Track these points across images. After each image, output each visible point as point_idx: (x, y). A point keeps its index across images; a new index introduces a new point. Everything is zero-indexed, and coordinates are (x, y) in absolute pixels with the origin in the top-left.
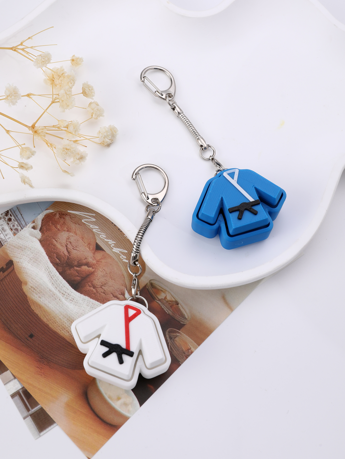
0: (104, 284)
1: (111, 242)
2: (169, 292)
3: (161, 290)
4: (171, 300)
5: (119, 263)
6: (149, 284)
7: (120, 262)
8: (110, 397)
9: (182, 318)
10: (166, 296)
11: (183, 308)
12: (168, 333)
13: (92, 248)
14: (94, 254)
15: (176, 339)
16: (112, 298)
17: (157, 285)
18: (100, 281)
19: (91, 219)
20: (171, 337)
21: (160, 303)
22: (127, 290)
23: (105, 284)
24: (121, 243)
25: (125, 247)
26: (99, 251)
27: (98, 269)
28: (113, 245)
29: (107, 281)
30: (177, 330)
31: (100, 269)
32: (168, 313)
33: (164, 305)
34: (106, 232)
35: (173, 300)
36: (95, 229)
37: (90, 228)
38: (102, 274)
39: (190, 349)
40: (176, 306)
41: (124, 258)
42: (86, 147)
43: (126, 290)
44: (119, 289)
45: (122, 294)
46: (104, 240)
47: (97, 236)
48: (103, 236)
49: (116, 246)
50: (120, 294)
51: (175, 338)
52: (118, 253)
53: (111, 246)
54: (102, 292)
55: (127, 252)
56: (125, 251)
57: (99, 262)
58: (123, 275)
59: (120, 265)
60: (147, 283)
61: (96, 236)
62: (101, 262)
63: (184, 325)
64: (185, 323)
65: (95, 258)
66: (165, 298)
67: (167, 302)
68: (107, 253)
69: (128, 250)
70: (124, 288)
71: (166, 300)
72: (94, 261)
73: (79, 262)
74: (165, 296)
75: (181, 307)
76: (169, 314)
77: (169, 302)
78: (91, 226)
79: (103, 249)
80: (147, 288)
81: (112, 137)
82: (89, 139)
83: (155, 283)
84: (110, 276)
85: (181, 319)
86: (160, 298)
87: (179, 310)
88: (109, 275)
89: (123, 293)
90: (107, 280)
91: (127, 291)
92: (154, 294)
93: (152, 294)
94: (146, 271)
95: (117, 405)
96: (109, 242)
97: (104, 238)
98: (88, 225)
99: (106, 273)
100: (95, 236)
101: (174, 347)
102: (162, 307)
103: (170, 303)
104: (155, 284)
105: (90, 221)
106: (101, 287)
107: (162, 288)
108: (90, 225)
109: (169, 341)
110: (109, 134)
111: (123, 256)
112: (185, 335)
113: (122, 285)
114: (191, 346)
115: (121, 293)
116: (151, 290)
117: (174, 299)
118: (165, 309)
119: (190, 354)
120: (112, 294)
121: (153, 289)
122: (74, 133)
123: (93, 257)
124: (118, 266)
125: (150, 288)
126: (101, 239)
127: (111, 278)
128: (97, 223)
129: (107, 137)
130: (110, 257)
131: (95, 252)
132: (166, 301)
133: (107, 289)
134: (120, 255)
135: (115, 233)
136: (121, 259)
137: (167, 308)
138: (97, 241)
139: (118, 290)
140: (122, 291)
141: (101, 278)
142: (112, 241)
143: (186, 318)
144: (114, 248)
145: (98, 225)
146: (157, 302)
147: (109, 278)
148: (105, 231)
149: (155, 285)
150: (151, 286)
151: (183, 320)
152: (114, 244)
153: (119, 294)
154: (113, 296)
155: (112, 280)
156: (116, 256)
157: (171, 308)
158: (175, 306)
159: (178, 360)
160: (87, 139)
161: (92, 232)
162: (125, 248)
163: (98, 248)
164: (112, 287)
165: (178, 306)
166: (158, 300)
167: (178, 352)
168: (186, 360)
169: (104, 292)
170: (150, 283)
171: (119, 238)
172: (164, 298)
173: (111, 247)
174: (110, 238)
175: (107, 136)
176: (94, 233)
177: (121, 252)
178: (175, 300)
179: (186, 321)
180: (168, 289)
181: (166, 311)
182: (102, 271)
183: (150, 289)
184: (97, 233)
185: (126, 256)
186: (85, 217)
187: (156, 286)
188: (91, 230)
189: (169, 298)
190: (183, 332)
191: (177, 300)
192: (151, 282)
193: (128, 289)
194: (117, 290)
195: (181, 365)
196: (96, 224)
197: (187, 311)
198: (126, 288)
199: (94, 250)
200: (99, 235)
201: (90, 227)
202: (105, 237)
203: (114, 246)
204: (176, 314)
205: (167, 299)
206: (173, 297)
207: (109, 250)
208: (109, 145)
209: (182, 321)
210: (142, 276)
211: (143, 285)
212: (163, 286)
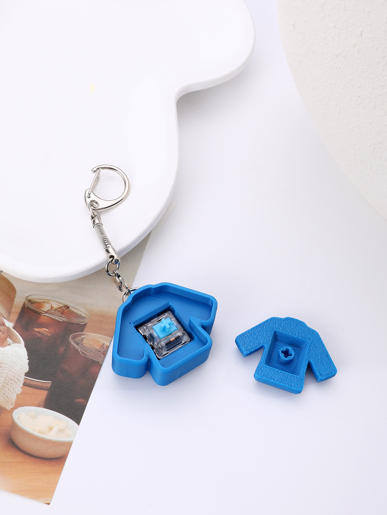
2: (52, 300)
3: (44, 302)
4: (59, 307)
6: (26, 302)
8: (40, 432)
9: (80, 319)
10: (52, 306)
11: (76, 309)
12: (71, 340)
15: (83, 342)
17: (36, 299)
20: (77, 343)
21: (48, 315)
22: (5, 318)
30: (80, 333)
32: (62, 321)
33: (53, 315)
35: (62, 305)
39: (104, 345)
40: (67, 310)
43: (3, 319)
45: (1, 325)
51: (82, 341)
60: (24, 302)
63: (86, 324)
64: (86, 322)
66: (52, 307)
67: (56, 310)
71: (54, 309)
74: (50, 306)
75: (73, 309)
76: (63, 321)
77: (58, 310)
80: (27, 307)
83: (32, 298)
85: (79, 320)
86: (46, 311)
87: (73, 312)
89: (2, 323)
91: (6, 319)
92: (38, 309)
93: (35, 310)
94: (17, 291)
95: (52, 436)
101: (85, 350)
102: (53, 317)
103: (60, 310)
104: (33, 299)
107: (44, 300)
109: (77, 348)
112: (91, 334)
114: (103, 342)
116: (32, 307)
117: (62, 304)
118: (57, 319)
119: (106, 349)
121: (34, 305)
125: (29, 305)
132: (53, 310)
137: (59, 316)
143: (84, 317)
146: (45, 316)
150: (30, 302)
151: (82, 320)
157: (63, 314)
158: (66, 311)
159: (96, 361)
165: (70, 309)
166: (45, 313)
167: (92, 354)
168: (105, 357)
170: (27, 300)
172: (50, 308)
178: (63, 305)
179: (85, 320)
180: (50, 298)
181: (59, 320)
183: (31, 306)
187: (36, 300)
189: (55, 306)
190: (87, 332)
191: (65, 304)
192: (27, 299)
193: (5, 317)
195: (102, 364)
197: (82, 309)
198: (3, 316)
204: (71, 318)
205: (53, 308)
206: (59, 303)
209: (81, 322)
210: (14, 298)
211: (21, 306)
212: (43, 297)
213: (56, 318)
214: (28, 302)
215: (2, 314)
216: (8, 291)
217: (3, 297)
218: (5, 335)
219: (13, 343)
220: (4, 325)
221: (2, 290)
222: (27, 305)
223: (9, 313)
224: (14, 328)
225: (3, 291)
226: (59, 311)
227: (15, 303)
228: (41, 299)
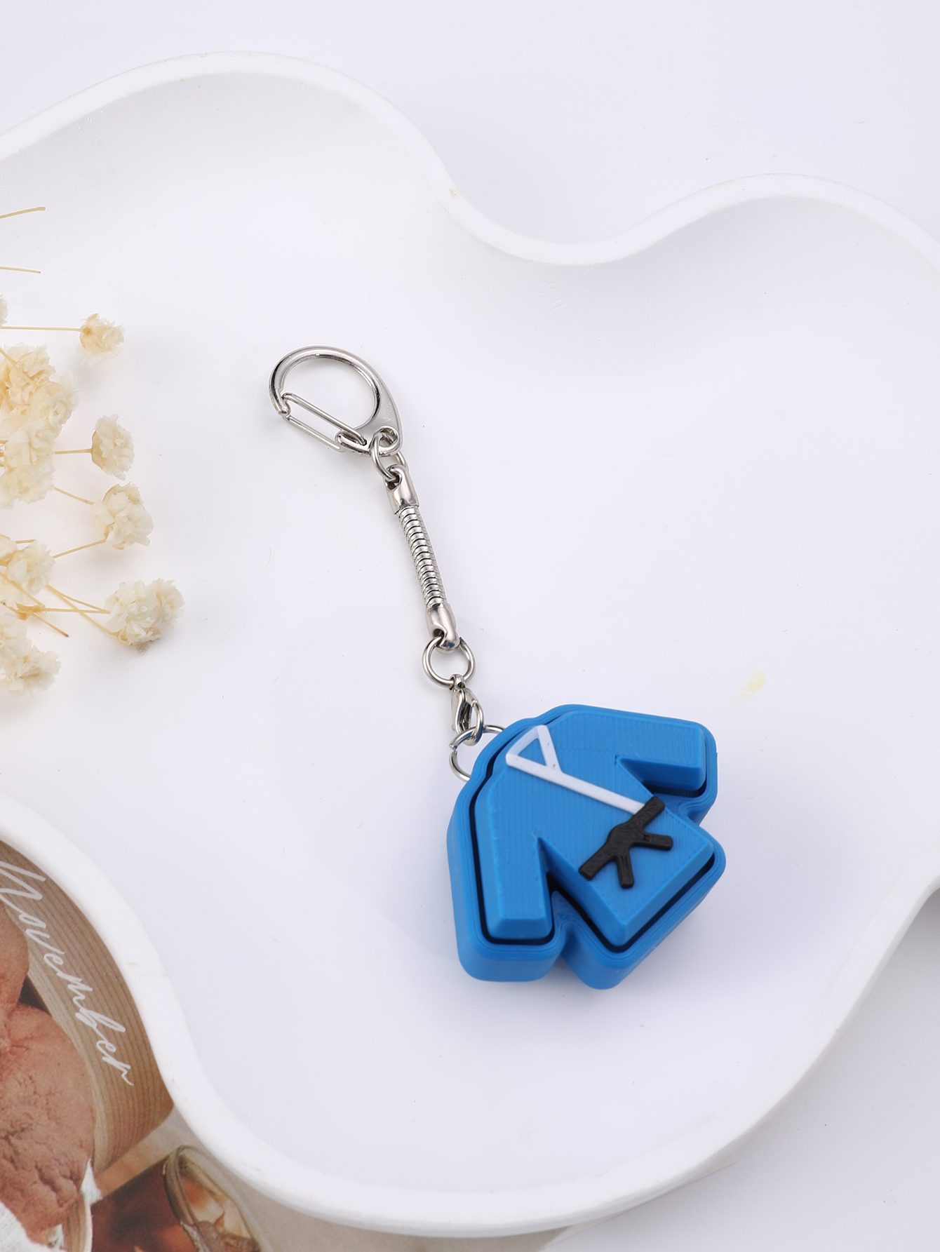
0: (18, 1128)
1: (77, 985)
2: (235, 1204)
3: (212, 1193)
4: (237, 1233)
5: (88, 1064)
6: (172, 1161)
7: (92, 1062)
10: (222, 1217)
13: (6, 995)
14: (10, 1015)
16: (35, 1183)
17: (199, 1168)
18: (8, 1116)
19: (28, 892)
21: (195, 1235)
22: (92, 1165)
23: (23, 1130)
24: (111, 995)
25: (119, 1014)
26: (30, 1009)
27: (11, 1071)
28: (82, 997)
29: (31, 1118)
31: (19, 1075)
33: (207, 1245)
34: (68, 948)
35: (245, 1234)
36: (34, 928)
37: (17, 923)
38: (21, 1094)
41: (107, 1051)
42: (67, 636)
43: (89, 1164)
44: (67, 1156)
45: (71, 1178)
46: (55, 972)
47: (33, 954)
48: (55, 958)
49: (92, 1003)
50: (64, 1177)
52: (93, 1030)
53: (75, 999)
54: (5, 1157)
55: (122, 1029)
56: (118, 1025)
57: (21, 1047)
58: (92, 1111)
59: (91, 1072)
60: (168, 1157)
61: (31, 956)
62: (27, 1049)
65: (9, 1031)
66: (219, 1221)
67: (223, 1236)
68: (55, 1023)
69: (127, 1024)
70: (84, 1155)
71: (221, 1230)
72: (3, 1042)
74: (218, 1214)
77: (228, 1240)
78: (21, 917)
79: (43, 1003)
80: (164, 1172)
81: (158, 620)
82: (82, 612)
83: (193, 1161)
84: (47, 1104)
86: (200, 1220)
88: (45, 1102)
89: (76, 1172)
90: (33, 1116)
91: (93, 1171)
92: (184, 1199)
93: (176, 1200)
96: (69, 983)
97: (58, 966)
98: (13, 911)
99: (35, 1093)
100: (28, 955)
103: (232, 1242)
104: (193, 1164)
105: (24, 898)
106: (6, 1138)
107: (216, 1185)
108: (20, 914)
110: (145, 609)
111: (105, 1042)
113: (81, 1146)
115: (68, 1174)
116: (176, 1185)
117: (249, 1231)
120: (40, 1170)
121: (182, 1181)
122: (24, 586)
123: (5, 1026)
124: (83, 1075)
125: (173, 1174)
126: (45, 967)
127: (48, 1114)
128: (47, 912)
129: (139, 618)
130: (62, 1037)
131: (14, 1010)
132: (218, 1233)
133: (25, 1150)
134: (98, 1038)
135: (97, 958)
136: (97, 1051)
138: (28, 974)
139: (62, 1161)
140: (76, 1165)
141: (13, 1107)
142: (82, 982)
144: (82, 1010)
145: (44, 917)
146: (187, 1232)
147: (40, 1110)
148: (67, 940)
149: (193, 1167)
150: (181, 1168)
152: (86, 993)
153: (63, 1173)
154: (42, 1178)
155: (49, 1119)
156: (81, 1037)
160: (76, 610)
161: (22, 936)
162: (121, 1017)
163: (29, 998)
164: (45, 1144)
166: (191, 1222)
169: (14, 1157)
170: (177, 1156)
171: (107, 975)
172: (212, 1220)
173: (72, 1002)
174: (78, 971)
175: (138, 615)
176: (25, 942)
177: (104, 1026)
178: (249, 1237)
180: (232, 1193)
182: (22, 1081)
183: (174, 1178)
184: (36, 944)
185: (117, 1045)
186: (10, 880)
187: (197, 1171)
188: (17, 931)
189: (230, 1225)
191: (256, 1237)
192: (181, 1154)
193: (96, 1164)
194: (57, 1160)
196: (41, 914)
198: (93, 1158)
199: (11, 1003)
200: (43, 951)
201: (19, 920)
202: (61, 963)
203: (84, 1001)
205: (222, 1225)
206: (245, 1224)
207: (65, 1011)
208: (142, 647)
210: (154, 1125)
211: (153, 1159)
212: (220, 1178)
214: (177, 1162)
215: (94, 1150)
216: (152, 1098)
217: (131, 1103)
218: (61, 1210)
219: (61, 1248)
220: (77, 1179)
221: (142, 1083)
222: (166, 1169)
223: (112, 1160)
224: (95, 1208)
225: (143, 1089)
226: (227, 1244)
227: (145, 1142)
228: (211, 1181)
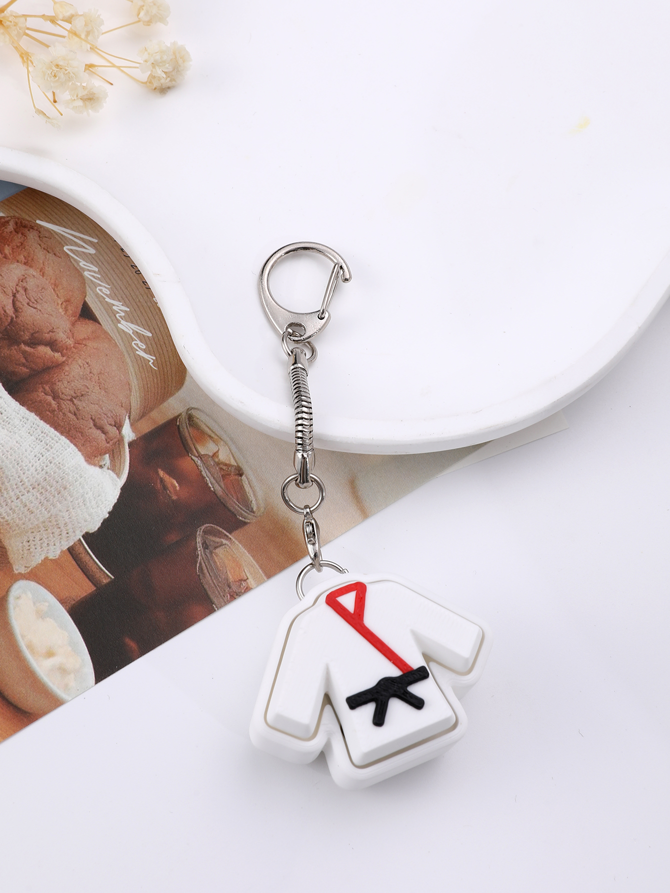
0: (79, 394)
1: (119, 307)
2: (226, 444)
3: (210, 437)
4: (228, 463)
5: (126, 355)
6: (183, 417)
7: (129, 354)
8: (30, 647)
9: (244, 509)
10: (218, 451)
11: (251, 486)
12: (201, 533)
13: (71, 312)
14: (73, 324)
15: (217, 551)
16: (91, 428)
17: (202, 421)
18: (73, 387)
19: (86, 249)
20: (206, 544)
21: (199, 462)
22: (129, 418)
23: (82, 395)
24: (142, 314)
25: (148, 325)
26: (87, 321)
27: (74, 358)
28: (123, 314)
29: (88, 388)
30: (225, 532)
31: (80, 361)
32: (212, 489)
33: (207, 469)
34: (113, 284)
35: (233, 463)
36: (90, 271)
37: (78, 268)
38: (81, 373)
39: (245, 581)
40: (237, 477)
41: (139, 348)
42: (112, 84)
43: (127, 417)
44: (112, 412)
45: (115, 426)
46: (104, 299)
47: (89, 287)
48: (104, 289)
49: (129, 318)
50: (110, 425)
51: (216, 548)
52: (130, 335)
53: (117, 315)
54: (70, 412)
55: (150, 335)
56: (147, 332)
57: (81, 344)
58: (129, 384)
59: (128, 360)
60: (181, 414)
61: (87, 288)
62: (86, 345)
63: (245, 524)
64: (248, 521)
65: (73, 334)
66: (215, 455)
67: (218, 464)
68: (104, 330)
69: (153, 331)
70: (124, 412)
71: (217, 460)
72: (69, 341)
73: (36, 335)
74: (215, 450)
75: (247, 483)
76: (214, 492)
77: (221, 466)
78: (81, 264)
79: (96, 317)
80: (178, 424)
81: (174, 70)
82: (119, 67)
83: (198, 417)
84: (99, 379)
85: (241, 509)
86: (202, 453)
87: (242, 488)
88: (97, 378)
89: (118, 422)
90: (89, 387)
91: (130, 421)
92: (192, 440)
93: (186, 440)
94: (184, 386)
95: (42, 668)
96: (114, 305)
97: (106, 295)
98: (75, 260)
99: (90, 373)
100: (86, 287)
101: (208, 567)
102: (203, 473)
103: (224, 468)
104: (198, 419)
105: (83, 252)
106: (71, 400)
107: (213, 432)
108: (80, 262)
109: (199, 552)
110: (165, 58)
111: (138, 342)
112: (240, 546)
113: (122, 406)
114: (248, 575)
115: (113, 423)
116: (186, 431)
117: (236, 461)
118: (208, 480)
119: (243, 591)
120: (94, 421)
121: (191, 430)
122: (83, 36)
123: (70, 331)
124: (123, 362)
125: (184, 425)
126: (97, 295)
127: (99, 386)
128: (98, 261)
129: (161, 64)
130: (109, 338)
131: (76, 321)
132: (215, 461)
133: (84, 408)
134: (133, 340)
135: (133, 290)
136: (132, 348)
137: (214, 478)
138: (86, 299)
139: (109, 415)
140: (118, 417)
141: (76, 381)
142: (122, 305)
143: (252, 509)
144: (122, 322)
145: (97, 265)
146: (194, 460)
147: (94, 383)
148: (112, 279)
149: (198, 421)
150: (189, 421)
151: (245, 512)
152: (125, 312)
153: (110, 423)
154: (95, 425)
155: (100, 389)
156: (122, 339)
157: (223, 480)
158: (233, 477)
159: (209, 598)
160: (114, 66)
161: (82, 276)
162: (149, 327)
163: (86, 314)
164: (97, 404)
165: (241, 480)
166: (197, 455)
167: (215, 581)
168: (229, 602)
169: (76, 412)
170: (187, 413)
171: (139, 301)
172: (211, 454)
173: (116, 317)
174: (120, 298)
175: (160, 63)
176: (84, 280)
177: (137, 332)
178: (236, 465)
179: (250, 517)
180: (225, 437)
181: (210, 485)
182: (82, 365)
183: (185, 427)
184: (91, 280)
185: (146, 344)
186: (73, 241)
187: (200, 424)
188: (78, 273)
189: (223, 456)
190: (236, 539)
191: (240, 465)
192: (190, 412)
193: (131, 417)
194: (106, 415)
195: (215, 611)
196: (95, 262)
197: (260, 494)
198: (130, 413)
199: (74, 317)
200: (96, 285)
201: (80, 266)
202: (108, 293)
203: (124, 316)
204: (231, 497)
205: (218, 457)
206: (233, 456)
207: (111, 322)
208: (163, 90)
209: (242, 514)
210: (171, 394)
211: (170, 415)
212: (216, 428)
213: (208, 477)
214: (187, 417)
215: (131, 409)
216: (170, 377)
217: (155, 380)
218: (108, 445)
219: (108, 469)
220: (119, 426)
221: (163, 369)
222: (179, 422)
223: (143, 415)
224: (131, 445)
225: (164, 371)
226: (221, 469)
227: (165, 404)
228: (210, 429)
